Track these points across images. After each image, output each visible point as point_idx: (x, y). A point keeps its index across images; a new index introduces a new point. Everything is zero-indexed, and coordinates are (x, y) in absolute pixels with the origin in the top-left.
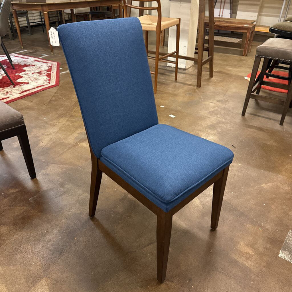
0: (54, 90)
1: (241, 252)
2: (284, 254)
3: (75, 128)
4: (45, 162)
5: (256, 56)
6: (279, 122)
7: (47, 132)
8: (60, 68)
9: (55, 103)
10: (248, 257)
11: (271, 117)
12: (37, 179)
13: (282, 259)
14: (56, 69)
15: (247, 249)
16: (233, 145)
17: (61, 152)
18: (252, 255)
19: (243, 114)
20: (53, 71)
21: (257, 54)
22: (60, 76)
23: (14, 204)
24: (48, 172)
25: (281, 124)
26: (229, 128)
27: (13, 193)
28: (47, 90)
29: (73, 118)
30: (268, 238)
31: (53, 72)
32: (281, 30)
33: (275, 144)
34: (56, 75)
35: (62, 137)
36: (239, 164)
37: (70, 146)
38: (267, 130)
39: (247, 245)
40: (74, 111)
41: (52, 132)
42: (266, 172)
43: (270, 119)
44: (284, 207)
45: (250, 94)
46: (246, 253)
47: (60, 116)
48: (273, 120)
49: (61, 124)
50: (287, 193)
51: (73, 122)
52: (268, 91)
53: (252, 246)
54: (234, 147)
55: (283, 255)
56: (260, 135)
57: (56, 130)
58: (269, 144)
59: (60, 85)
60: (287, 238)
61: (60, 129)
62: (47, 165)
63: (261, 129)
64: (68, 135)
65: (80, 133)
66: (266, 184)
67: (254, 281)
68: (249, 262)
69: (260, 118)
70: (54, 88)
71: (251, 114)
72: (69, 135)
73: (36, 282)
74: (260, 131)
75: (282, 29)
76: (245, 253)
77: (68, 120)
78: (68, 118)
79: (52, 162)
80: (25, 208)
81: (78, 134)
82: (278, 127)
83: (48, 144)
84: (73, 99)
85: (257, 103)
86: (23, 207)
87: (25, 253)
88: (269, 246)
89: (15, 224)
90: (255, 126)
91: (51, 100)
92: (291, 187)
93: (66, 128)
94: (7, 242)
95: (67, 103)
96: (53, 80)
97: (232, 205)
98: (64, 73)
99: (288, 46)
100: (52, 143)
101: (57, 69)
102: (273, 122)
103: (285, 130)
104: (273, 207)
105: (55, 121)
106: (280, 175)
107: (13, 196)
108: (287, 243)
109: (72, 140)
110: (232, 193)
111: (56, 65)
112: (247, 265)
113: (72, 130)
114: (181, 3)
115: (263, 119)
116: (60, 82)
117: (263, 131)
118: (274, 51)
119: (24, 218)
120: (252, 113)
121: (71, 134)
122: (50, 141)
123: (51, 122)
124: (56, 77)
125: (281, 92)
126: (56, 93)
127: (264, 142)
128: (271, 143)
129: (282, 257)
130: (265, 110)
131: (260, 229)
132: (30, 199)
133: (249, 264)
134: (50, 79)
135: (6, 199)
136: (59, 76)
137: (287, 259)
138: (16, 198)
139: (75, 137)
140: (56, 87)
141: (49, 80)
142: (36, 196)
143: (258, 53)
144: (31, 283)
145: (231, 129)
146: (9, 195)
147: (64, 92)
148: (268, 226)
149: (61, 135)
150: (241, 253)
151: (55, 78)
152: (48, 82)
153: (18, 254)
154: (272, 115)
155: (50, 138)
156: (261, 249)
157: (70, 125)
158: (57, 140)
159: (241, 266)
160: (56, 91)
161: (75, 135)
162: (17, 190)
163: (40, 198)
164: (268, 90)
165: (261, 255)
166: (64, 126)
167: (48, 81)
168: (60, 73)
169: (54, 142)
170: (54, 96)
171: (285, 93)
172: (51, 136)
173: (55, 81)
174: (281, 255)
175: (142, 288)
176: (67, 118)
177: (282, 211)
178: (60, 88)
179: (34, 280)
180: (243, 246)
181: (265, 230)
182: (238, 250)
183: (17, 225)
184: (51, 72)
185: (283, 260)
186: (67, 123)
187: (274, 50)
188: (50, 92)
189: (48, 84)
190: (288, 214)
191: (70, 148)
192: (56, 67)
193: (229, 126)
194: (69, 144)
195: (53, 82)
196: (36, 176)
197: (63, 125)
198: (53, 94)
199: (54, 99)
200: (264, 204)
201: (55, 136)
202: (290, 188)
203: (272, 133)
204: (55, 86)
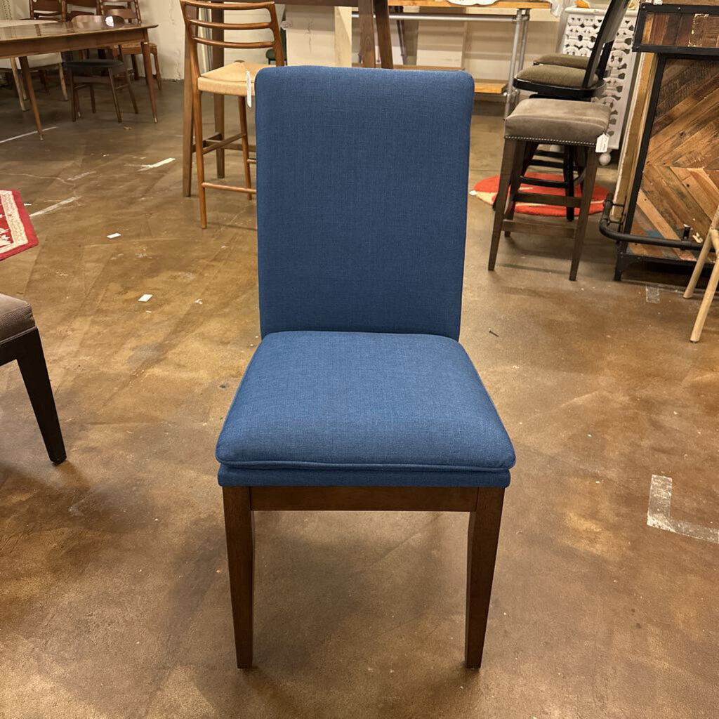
0: (30, 256)
1: (575, 530)
2: (657, 519)
3: (119, 337)
4: (74, 423)
5: (506, 139)
6: (568, 276)
7: (51, 355)
8: (25, 205)
9: (45, 286)
10: (593, 539)
11: (548, 268)
12: (69, 463)
13: (656, 528)
14: (14, 205)
15: (586, 522)
16: (490, 332)
17: (108, 396)
18: (600, 533)
19: (491, 267)
20: (9, 213)
21: (507, 134)
22: (33, 224)
23: (34, 527)
24: (92, 444)
25: (573, 278)
26: (472, 299)
27: (21, 503)
28: (10, 258)
29: (106, 316)
30: (618, 496)
31: (10, 215)
32: (540, 83)
33: (571, 318)
34: (22, 221)
35: (94, 361)
36: (516, 367)
37: (123, 379)
38: (547, 293)
39: (584, 516)
40: (103, 300)
41: (64, 354)
42: (573, 375)
43: (546, 271)
44: (629, 434)
45: (502, 222)
46: (586, 531)
47: (70, 315)
48: (553, 271)
49: (80, 332)
50: (626, 408)
51: (107, 325)
52: (526, 216)
53: (593, 515)
54: (496, 335)
55: (655, 522)
56: (538, 305)
57: (75, 349)
58: (560, 319)
59: (42, 242)
60: (653, 491)
61: (82, 344)
62: (83, 428)
63: (534, 293)
64: (109, 355)
65: (137, 346)
66: (579, 395)
67: (617, 579)
68: (598, 546)
69: (528, 272)
70: (29, 252)
71: (505, 265)
72: (111, 355)
73: (161, 679)
74: (535, 296)
75: (541, 80)
76: (584, 531)
77: (93, 322)
78: (92, 317)
79: (92, 420)
80: (66, 530)
81: (133, 349)
82: (566, 285)
83: (64, 381)
84: (88, 271)
85: (512, 244)
86: (60, 530)
87: (109, 625)
88: (624, 510)
89: (55, 570)
90: (523, 288)
91: (30, 281)
92: (629, 395)
93: (95, 341)
94: (52, 611)
95: (76, 283)
96: (19, 234)
97: (529, 447)
98: (41, 215)
99: (565, 113)
100: (75, 379)
101: (18, 207)
102: (555, 275)
103: (582, 289)
104: (608, 438)
105: (60, 328)
106: (601, 377)
107: (23, 510)
108: (656, 499)
109: (123, 365)
110: (521, 423)
111: (12, 197)
112: (595, 551)
113: (114, 342)
114: (312, 31)
115: (533, 273)
116: (38, 236)
117: (540, 296)
118: (542, 125)
119: (72, 552)
120: (508, 263)
121: (116, 352)
122: (66, 374)
123: (51, 332)
124: (24, 226)
125: (554, 216)
126: (36, 263)
127: (551, 317)
128: (564, 316)
129: (654, 525)
130: (532, 255)
131: (598, 482)
132: (70, 510)
133: (598, 549)
134: (10, 231)
135: (9, 520)
136: (30, 224)
137: (665, 527)
138: (32, 512)
139: (127, 358)
140: (31, 249)
141: (9, 234)
142: (83, 501)
143: (510, 130)
144: (151, 684)
145: (476, 299)
146: (12, 510)
147: (56, 258)
148: (612, 474)
149: (89, 358)
150: (576, 533)
151: (23, 228)
152: (7, 238)
153: (91, 630)
154: (549, 262)
155: (65, 368)
156: (612, 518)
157: (105, 331)
158: (83, 370)
159: (584, 555)
160: (35, 258)
161: (127, 353)
162: (28, 495)
163: (96, 502)
164: (525, 213)
165: (614, 528)
166: (89, 335)
167: (4, 237)
168: (31, 215)
169: (79, 376)
170: (36, 271)
171: (561, 216)
172: (65, 363)
173: (24, 235)
174: (651, 521)
175: (404, 639)
176: (90, 319)
177: (628, 443)
178: (44, 250)
179: (155, 677)
180: (576, 518)
181: (608, 482)
182: (568, 528)
183: (63, 570)
184: (6, 215)
185: (658, 531)
186: (95, 329)
187: (541, 122)
188: (19, 261)
189: (8, 243)
190: (639, 446)
191: (125, 385)
192: (13, 201)
193: (472, 295)
194: (118, 375)
195: (20, 238)
196: (66, 457)
197: (86, 334)
198: (30, 267)
199: (37, 276)
200: (590, 435)
201: (75, 362)
202: (628, 398)
203: (559, 298)
204: (31, 247)
